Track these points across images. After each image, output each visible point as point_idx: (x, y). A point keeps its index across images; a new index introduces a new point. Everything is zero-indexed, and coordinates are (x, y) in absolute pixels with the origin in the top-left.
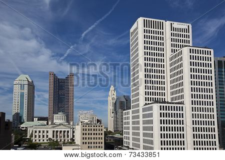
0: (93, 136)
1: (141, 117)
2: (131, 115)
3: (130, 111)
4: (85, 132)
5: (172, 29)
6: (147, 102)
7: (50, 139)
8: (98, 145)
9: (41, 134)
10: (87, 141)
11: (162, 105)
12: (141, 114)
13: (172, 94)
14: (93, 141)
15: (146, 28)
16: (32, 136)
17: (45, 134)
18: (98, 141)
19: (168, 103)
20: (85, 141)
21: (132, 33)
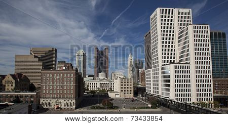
0: (127, 86)
1: (160, 73)
2: (151, 72)
3: (151, 70)
4: (122, 84)
5: (179, 13)
6: (164, 64)
7: (98, 88)
8: (130, 92)
9: (93, 85)
10: (123, 89)
11: (176, 65)
12: (160, 71)
13: (180, 57)
14: (127, 89)
15: (162, 15)
16: (88, 86)
17: (95, 85)
18: (130, 89)
19: (177, 63)
20: (122, 89)
21: (152, 19)
